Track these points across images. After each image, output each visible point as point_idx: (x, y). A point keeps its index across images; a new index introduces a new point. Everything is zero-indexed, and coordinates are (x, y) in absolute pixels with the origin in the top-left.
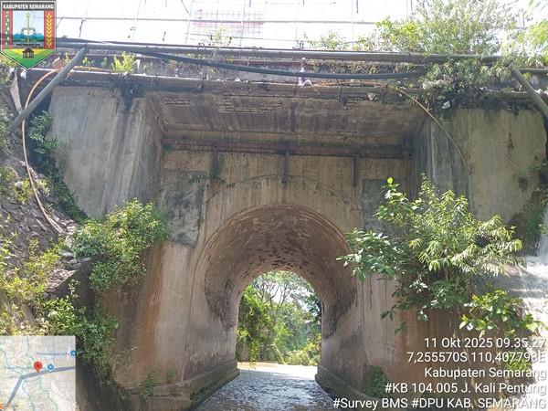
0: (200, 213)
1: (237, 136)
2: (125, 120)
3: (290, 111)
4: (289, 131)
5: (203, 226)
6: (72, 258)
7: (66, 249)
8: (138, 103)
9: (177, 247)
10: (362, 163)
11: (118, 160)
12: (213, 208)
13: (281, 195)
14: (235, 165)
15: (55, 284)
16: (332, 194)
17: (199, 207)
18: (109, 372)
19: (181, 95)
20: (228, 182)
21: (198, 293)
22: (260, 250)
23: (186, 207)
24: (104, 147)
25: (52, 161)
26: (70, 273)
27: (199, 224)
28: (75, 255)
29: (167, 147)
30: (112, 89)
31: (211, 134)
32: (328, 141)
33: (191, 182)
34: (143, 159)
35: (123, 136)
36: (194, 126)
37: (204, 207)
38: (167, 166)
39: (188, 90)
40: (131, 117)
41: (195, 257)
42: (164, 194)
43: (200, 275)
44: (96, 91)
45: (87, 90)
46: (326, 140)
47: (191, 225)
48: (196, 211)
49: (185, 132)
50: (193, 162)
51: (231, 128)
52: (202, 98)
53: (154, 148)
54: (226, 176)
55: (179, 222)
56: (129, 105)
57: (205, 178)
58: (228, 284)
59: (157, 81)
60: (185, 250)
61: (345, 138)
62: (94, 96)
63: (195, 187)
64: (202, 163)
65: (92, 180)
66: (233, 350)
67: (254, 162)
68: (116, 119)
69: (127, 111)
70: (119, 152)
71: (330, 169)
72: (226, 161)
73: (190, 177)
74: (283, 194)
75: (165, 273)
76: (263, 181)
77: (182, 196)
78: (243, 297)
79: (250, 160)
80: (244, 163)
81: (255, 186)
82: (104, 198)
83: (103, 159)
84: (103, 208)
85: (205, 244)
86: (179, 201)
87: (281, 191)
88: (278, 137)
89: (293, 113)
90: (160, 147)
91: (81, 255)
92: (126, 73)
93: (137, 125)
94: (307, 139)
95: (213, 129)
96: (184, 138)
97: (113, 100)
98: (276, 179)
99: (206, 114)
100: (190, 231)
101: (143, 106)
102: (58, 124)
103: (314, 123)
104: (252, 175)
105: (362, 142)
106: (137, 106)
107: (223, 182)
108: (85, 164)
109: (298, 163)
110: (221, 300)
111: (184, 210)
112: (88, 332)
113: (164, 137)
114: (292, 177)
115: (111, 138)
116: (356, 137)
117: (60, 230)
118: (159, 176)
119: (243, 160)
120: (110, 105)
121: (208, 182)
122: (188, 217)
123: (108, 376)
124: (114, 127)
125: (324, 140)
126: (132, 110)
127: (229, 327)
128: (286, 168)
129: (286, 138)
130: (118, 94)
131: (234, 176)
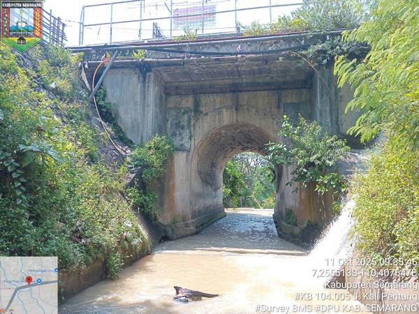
0: (190, 132)
1: (207, 83)
2: (144, 86)
3: (235, 69)
4: (237, 77)
5: (193, 139)
6: (132, 168)
7: (129, 163)
8: (149, 76)
9: (180, 153)
10: (283, 93)
11: (144, 110)
12: (197, 128)
13: (235, 118)
14: (207, 101)
15: (129, 181)
16: (265, 114)
17: (189, 128)
18: (156, 217)
19: (172, 68)
20: (204, 112)
21: (194, 174)
22: (230, 144)
23: (182, 129)
24: (136, 103)
25: (111, 114)
26: (134, 175)
27: (190, 138)
28: (133, 166)
29: (168, 94)
30: (134, 69)
31: (192, 83)
32: (262, 81)
33: (183, 114)
34: (156, 106)
35: (145, 96)
36: (181, 80)
37: (192, 128)
38: (169, 106)
39: (176, 65)
40: (147, 84)
41: (190, 157)
42: (169, 122)
43: (194, 165)
44: (126, 71)
45: (121, 70)
46: (260, 80)
47: (186, 139)
48: (188, 131)
49: (177, 84)
50: (183, 102)
51: (203, 79)
52: (184, 68)
53: (161, 98)
54: (203, 109)
55: (180, 138)
56: (145, 78)
57: (191, 111)
58: (213, 165)
59: (158, 63)
60: (185, 154)
61: (272, 78)
62: (125, 74)
63: (186, 117)
64: (188, 102)
65: (132, 123)
66: (221, 201)
67: (218, 99)
68: (139, 87)
69: (144, 81)
70: (144, 106)
71: (263, 99)
72: (202, 99)
73: (183, 111)
74: (236, 116)
75: (175, 168)
76: (224, 110)
77: (180, 122)
78: (225, 170)
79: (216, 97)
80: (212, 100)
81: (220, 113)
82: (140, 132)
83: (136, 110)
84: (140, 137)
85: (195, 149)
86: (178, 126)
87: (235, 115)
88: (231, 81)
89: (237, 69)
90: (164, 95)
91: (136, 166)
92: (140, 60)
93: (151, 89)
94: (249, 81)
95: (193, 81)
96: (177, 87)
97: (136, 76)
98: (231, 108)
99: (187, 74)
100: (186, 143)
101: (152, 77)
102: (109, 92)
103: (252, 72)
104: (217, 107)
105: (283, 80)
106: (149, 78)
107: (202, 112)
108: (128, 114)
109: (244, 97)
110: (209, 175)
111: (181, 131)
112: (145, 200)
113: (166, 88)
114: (241, 106)
115: (138, 98)
116: (279, 77)
117: (123, 153)
118: (165, 112)
119: (212, 98)
120: (135, 78)
121: (193, 114)
122: (184, 134)
123: (156, 219)
124: (139, 91)
125: (259, 81)
126: (147, 81)
127: (216, 189)
128: (237, 101)
129: (236, 81)
130: (138, 72)
131: (207, 108)
